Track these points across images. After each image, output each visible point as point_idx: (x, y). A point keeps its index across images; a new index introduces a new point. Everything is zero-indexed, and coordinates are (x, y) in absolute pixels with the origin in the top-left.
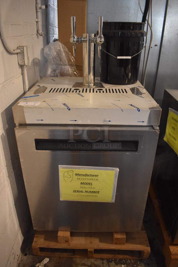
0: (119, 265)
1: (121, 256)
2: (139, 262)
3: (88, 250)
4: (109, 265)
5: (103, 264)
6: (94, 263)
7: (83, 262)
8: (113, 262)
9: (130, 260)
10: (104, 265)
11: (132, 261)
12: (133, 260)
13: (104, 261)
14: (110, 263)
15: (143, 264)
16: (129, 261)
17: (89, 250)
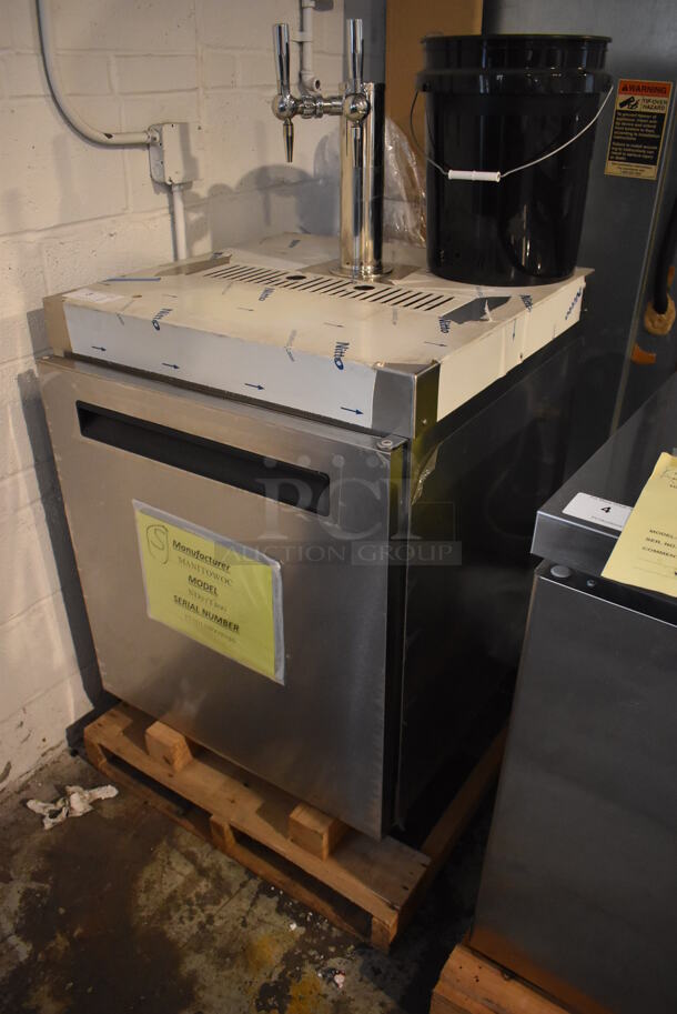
0: (285, 916)
1: (307, 896)
2: (352, 947)
3: (210, 815)
4: (257, 897)
5: (243, 885)
6: (220, 868)
7: (194, 849)
8: (276, 899)
9: (331, 924)
10: (245, 890)
11: (334, 929)
12: (340, 929)
13: (252, 881)
14: (263, 897)
15: (360, 961)
16: (325, 927)
17: (213, 818)
